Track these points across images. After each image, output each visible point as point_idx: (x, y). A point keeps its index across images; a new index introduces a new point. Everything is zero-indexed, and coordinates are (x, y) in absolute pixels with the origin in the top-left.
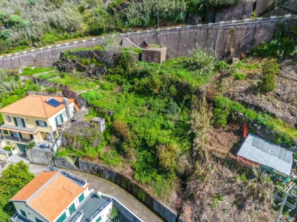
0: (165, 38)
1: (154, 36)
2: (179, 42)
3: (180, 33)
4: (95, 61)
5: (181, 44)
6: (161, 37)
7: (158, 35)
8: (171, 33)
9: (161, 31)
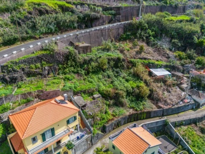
0: (82, 38)
1: (76, 37)
2: (90, 39)
3: (89, 34)
4: (45, 63)
5: (92, 40)
6: (80, 37)
7: (78, 36)
8: (85, 34)
9: (79, 34)
